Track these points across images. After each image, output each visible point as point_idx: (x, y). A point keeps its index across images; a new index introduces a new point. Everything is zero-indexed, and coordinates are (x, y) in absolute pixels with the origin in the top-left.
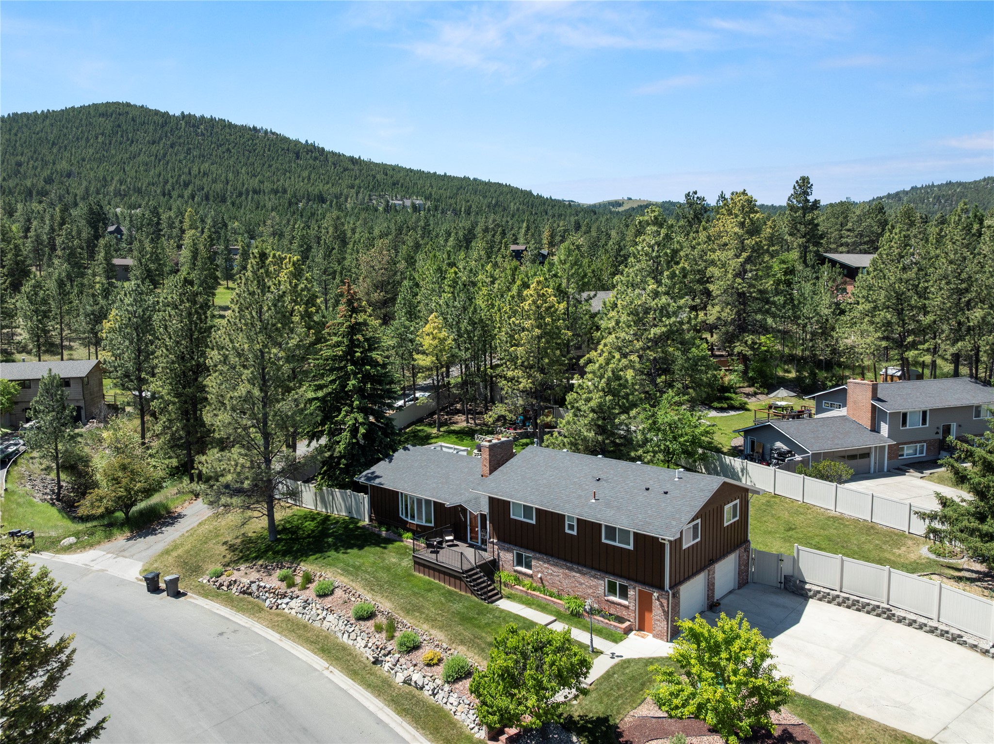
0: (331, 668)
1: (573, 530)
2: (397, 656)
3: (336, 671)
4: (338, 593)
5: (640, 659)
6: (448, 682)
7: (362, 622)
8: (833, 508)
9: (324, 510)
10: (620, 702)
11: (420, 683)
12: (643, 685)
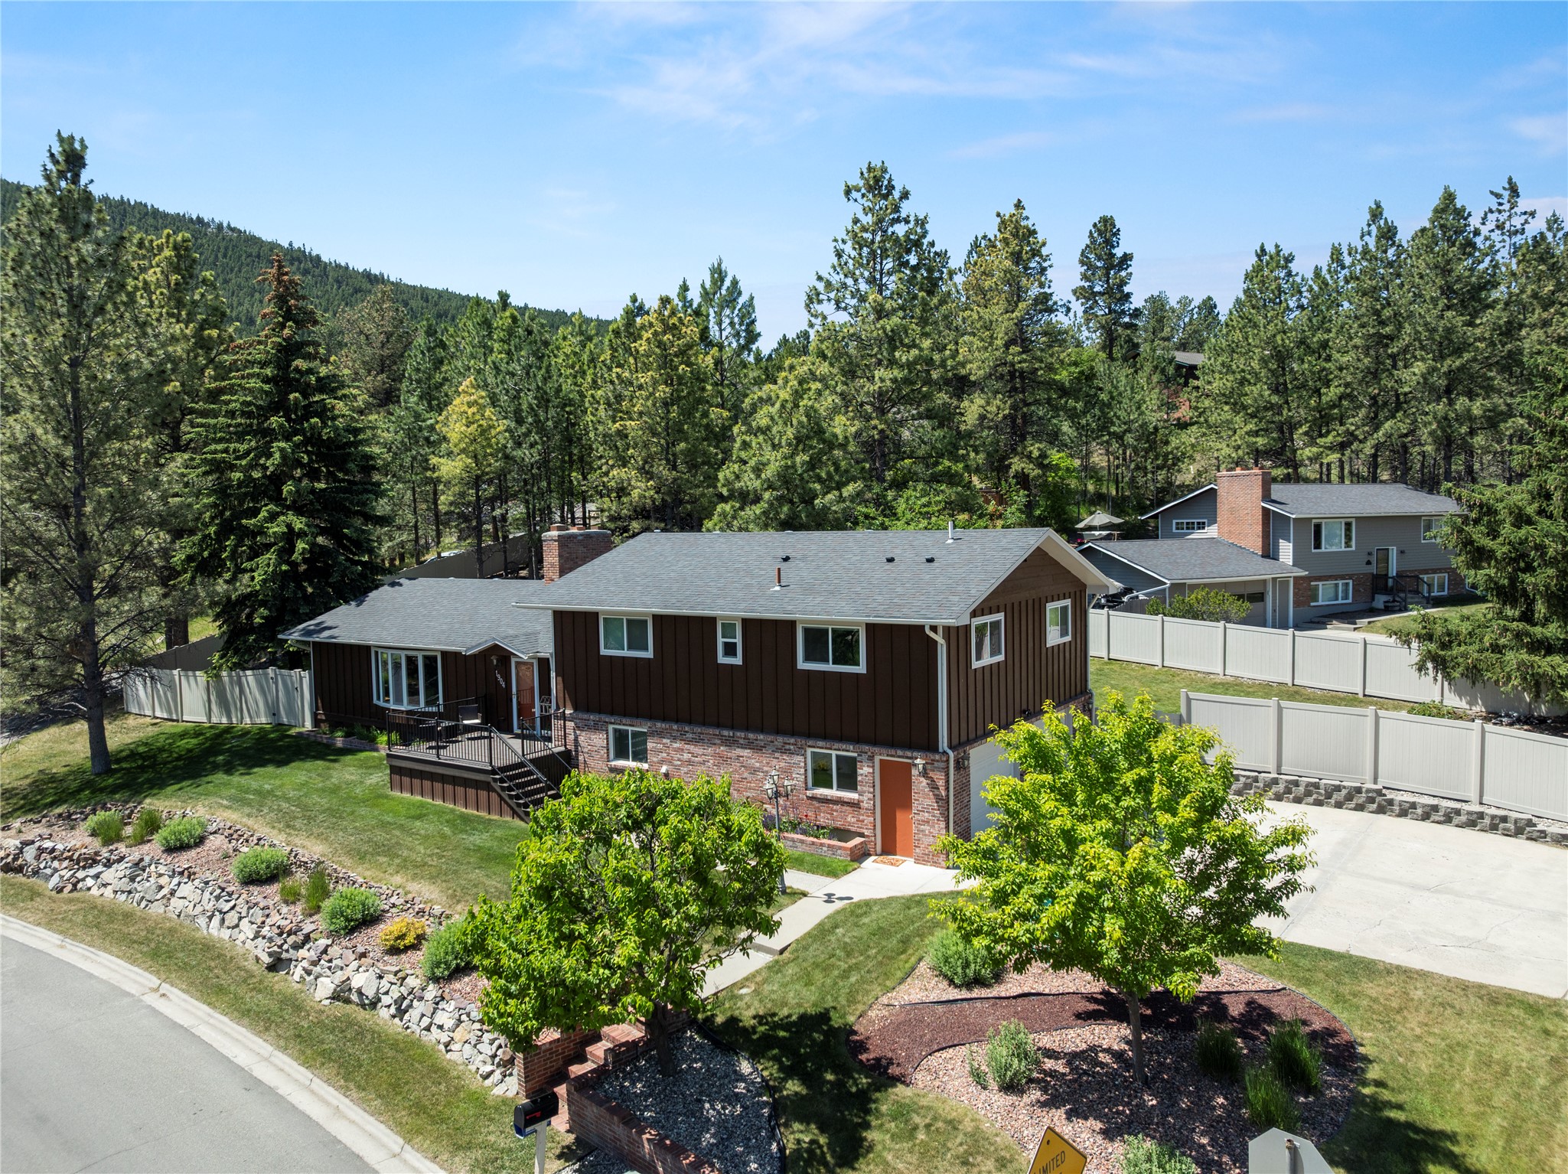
0: (166, 988)
1: (734, 654)
2: (323, 942)
3: (175, 993)
4: (215, 842)
5: (891, 899)
6: (436, 980)
7: (255, 890)
8: (1220, 670)
9: (224, 720)
10: (853, 979)
11: (370, 992)
12: (905, 942)
